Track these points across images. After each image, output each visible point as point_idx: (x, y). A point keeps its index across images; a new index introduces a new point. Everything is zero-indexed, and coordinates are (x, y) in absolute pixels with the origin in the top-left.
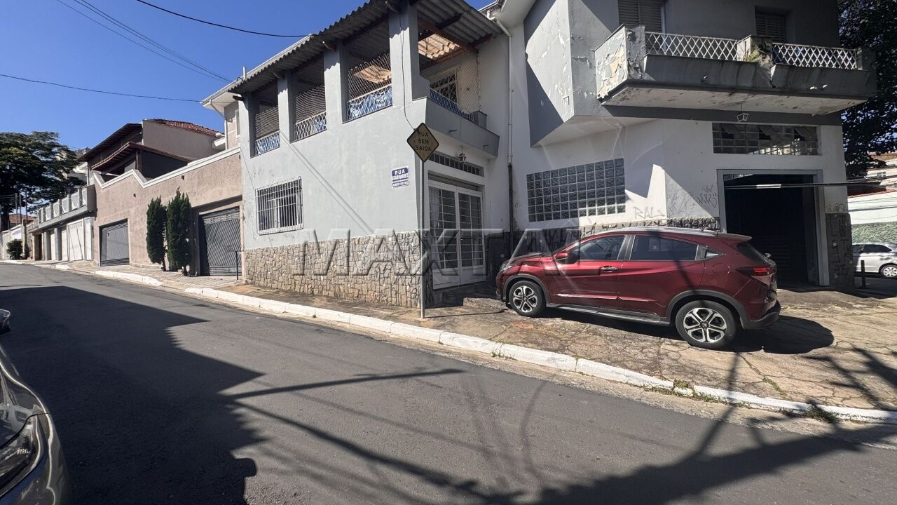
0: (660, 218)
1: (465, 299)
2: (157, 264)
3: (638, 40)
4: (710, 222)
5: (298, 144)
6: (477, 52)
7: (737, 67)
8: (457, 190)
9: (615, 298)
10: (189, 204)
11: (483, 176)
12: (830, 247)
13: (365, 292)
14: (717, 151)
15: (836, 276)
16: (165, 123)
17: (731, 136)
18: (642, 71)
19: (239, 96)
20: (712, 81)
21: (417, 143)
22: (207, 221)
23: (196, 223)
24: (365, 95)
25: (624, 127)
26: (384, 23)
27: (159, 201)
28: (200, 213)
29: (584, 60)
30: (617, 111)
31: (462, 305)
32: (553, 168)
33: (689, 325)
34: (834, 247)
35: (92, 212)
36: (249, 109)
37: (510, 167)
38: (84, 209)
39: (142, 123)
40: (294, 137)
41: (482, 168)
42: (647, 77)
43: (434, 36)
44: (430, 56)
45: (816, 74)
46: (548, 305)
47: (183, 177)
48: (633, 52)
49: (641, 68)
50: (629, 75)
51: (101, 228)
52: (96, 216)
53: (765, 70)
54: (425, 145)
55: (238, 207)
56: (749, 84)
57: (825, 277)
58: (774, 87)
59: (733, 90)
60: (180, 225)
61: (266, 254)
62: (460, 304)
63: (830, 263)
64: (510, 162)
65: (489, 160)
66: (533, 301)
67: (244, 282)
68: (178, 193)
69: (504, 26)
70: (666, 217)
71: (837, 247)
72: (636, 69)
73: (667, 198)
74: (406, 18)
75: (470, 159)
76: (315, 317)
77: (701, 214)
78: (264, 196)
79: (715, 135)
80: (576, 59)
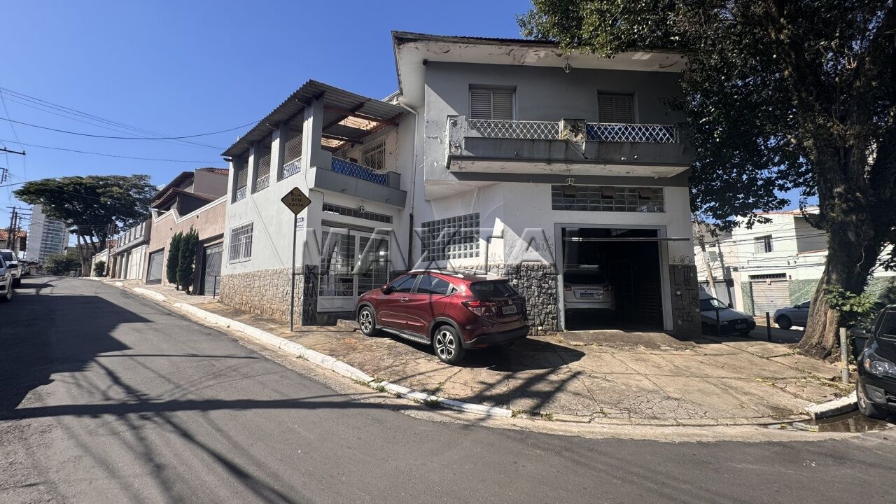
0: (500, 262)
1: (339, 320)
2: (172, 284)
3: (459, 126)
4: (545, 267)
5: (255, 195)
6: (398, 125)
8: (357, 235)
10: (198, 238)
12: (674, 295)
14: (554, 208)
15: (680, 323)
16: (213, 172)
17: (573, 196)
18: (461, 148)
19: (231, 158)
21: (290, 201)
22: (209, 252)
23: (202, 253)
27: (181, 234)
28: (205, 245)
29: (437, 138)
31: (335, 325)
32: (436, 219)
33: (439, 344)
34: (677, 295)
35: (146, 242)
36: (235, 167)
37: (411, 216)
38: (141, 239)
39: (194, 172)
42: (465, 153)
45: (627, 149)
47: (198, 217)
48: (454, 134)
49: (460, 146)
50: (450, 152)
51: (151, 254)
52: (149, 244)
53: (576, 144)
54: (298, 202)
55: (222, 242)
56: (562, 156)
57: (668, 322)
58: (587, 158)
59: (549, 161)
60: (187, 254)
61: (231, 279)
62: (334, 324)
63: (674, 309)
64: (411, 212)
65: (400, 210)
66: (370, 323)
67: (216, 301)
68: (192, 229)
70: (503, 262)
71: (681, 295)
72: (456, 147)
73: (505, 246)
76: (229, 327)
78: (237, 233)
79: (553, 195)
80: (429, 138)
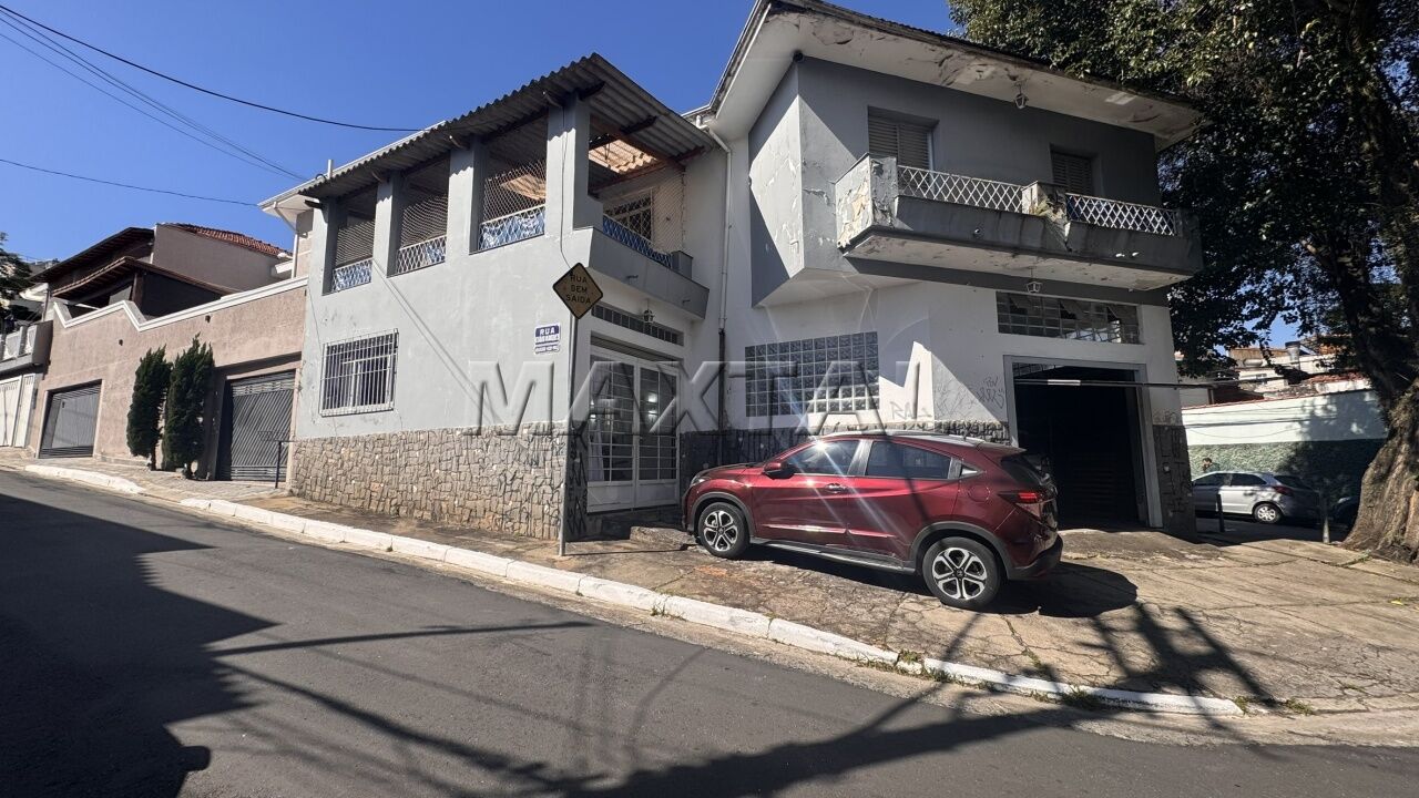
0: (926, 419)
1: (635, 529)
2: (140, 458)
3: (886, 175)
4: (994, 429)
5: (398, 279)
6: (683, 169)
7: (1020, 220)
8: (638, 364)
9: (842, 531)
10: (211, 362)
11: (682, 345)
12: (1161, 473)
13: (480, 514)
14: (1003, 329)
15: (1171, 514)
16: (196, 232)
17: (1023, 311)
18: (891, 215)
19: (317, 201)
20: (988, 237)
21: (569, 291)
22: (239, 391)
23: (220, 394)
24: (508, 216)
25: (875, 290)
26: (542, 120)
27: (161, 353)
28: (229, 378)
29: (821, 193)
30: (863, 265)
31: (628, 538)
32: (780, 339)
33: (940, 572)
34: (1166, 473)
35: (40, 366)
36: (330, 220)
37: (722, 334)
38: (27, 360)
39: (155, 228)
40: (393, 270)
41: (682, 333)
42: (898, 224)
43: (618, 142)
44: (613, 168)
45: (1123, 238)
46: (752, 541)
47: (208, 318)
48: (880, 190)
49: (890, 211)
50: (875, 220)
51: (52, 393)
52: (45, 372)
53: (1056, 227)
54: (582, 294)
55: (294, 371)
56: (1036, 244)
57: (1156, 514)
58: (1070, 250)
59: (1016, 250)
60: (190, 395)
61: (330, 447)
62: (626, 536)
63: (1163, 494)
64: (722, 326)
65: (692, 322)
66: (731, 534)
67: (286, 493)
68: (196, 343)
69: (722, 139)
70: (932, 419)
71: (1169, 472)
72: (883, 212)
73: (934, 392)
74: (573, 116)
75: (659, 319)
76: (390, 550)
77: (982, 415)
78: (337, 356)
79: (1000, 308)
80: (809, 192)
